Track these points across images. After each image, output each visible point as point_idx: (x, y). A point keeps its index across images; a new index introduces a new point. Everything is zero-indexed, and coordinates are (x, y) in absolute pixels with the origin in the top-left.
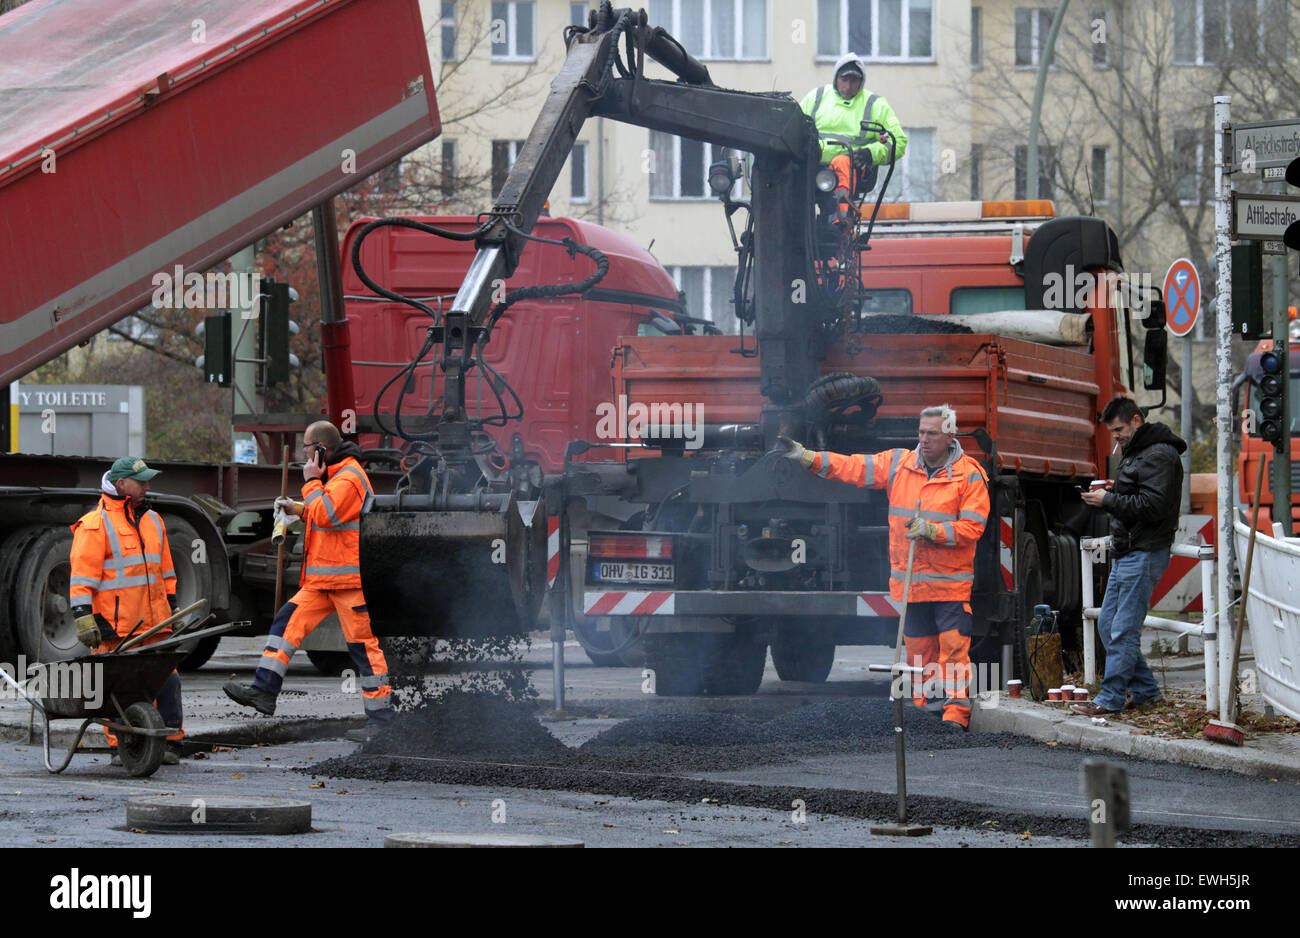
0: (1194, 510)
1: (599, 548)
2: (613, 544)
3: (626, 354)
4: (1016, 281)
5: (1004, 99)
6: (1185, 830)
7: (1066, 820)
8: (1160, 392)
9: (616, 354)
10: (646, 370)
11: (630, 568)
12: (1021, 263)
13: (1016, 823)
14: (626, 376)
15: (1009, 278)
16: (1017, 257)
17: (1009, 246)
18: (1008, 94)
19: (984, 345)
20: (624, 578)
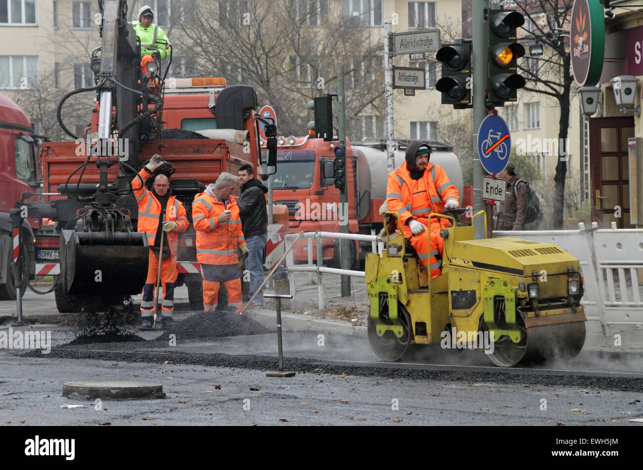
0: (274, 222)
1: (40, 243)
2: (48, 241)
3: (48, 150)
4: (212, 116)
5: (70, 42)
6: (422, 371)
7: (358, 367)
8: (274, 167)
9: (43, 151)
10: (58, 158)
11: (55, 252)
12: (214, 107)
13: (332, 369)
14: (49, 161)
15: (208, 114)
16: (212, 104)
17: (208, 99)
18: (73, 40)
19: (220, 144)
20: (53, 257)
